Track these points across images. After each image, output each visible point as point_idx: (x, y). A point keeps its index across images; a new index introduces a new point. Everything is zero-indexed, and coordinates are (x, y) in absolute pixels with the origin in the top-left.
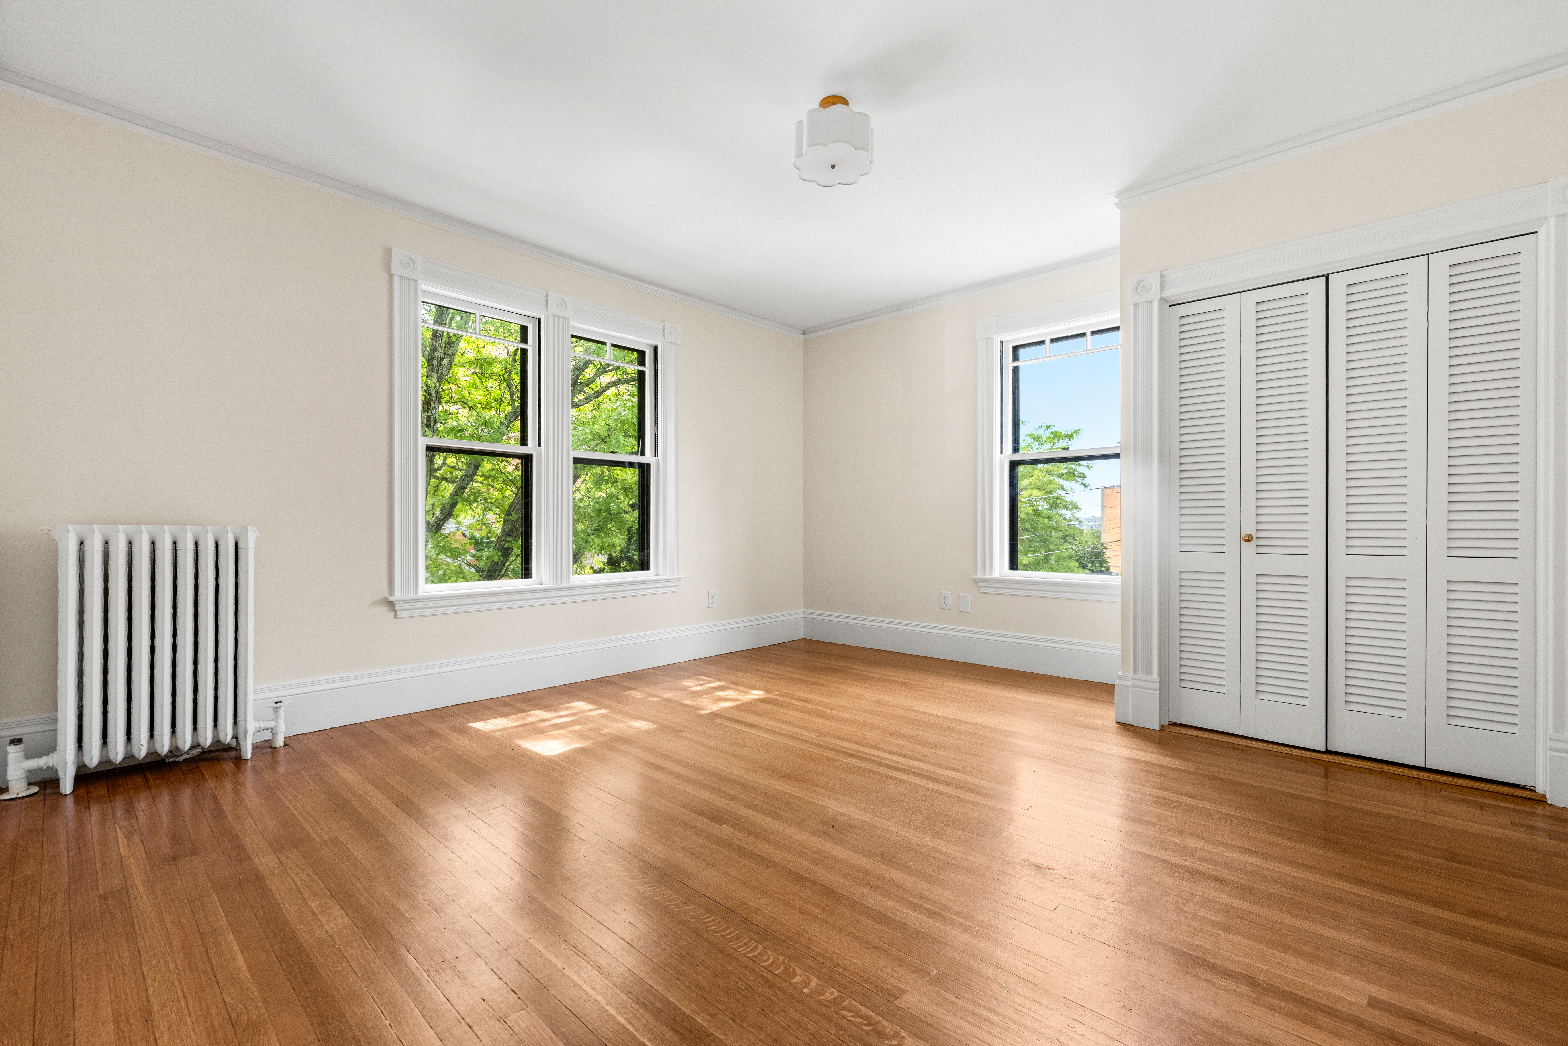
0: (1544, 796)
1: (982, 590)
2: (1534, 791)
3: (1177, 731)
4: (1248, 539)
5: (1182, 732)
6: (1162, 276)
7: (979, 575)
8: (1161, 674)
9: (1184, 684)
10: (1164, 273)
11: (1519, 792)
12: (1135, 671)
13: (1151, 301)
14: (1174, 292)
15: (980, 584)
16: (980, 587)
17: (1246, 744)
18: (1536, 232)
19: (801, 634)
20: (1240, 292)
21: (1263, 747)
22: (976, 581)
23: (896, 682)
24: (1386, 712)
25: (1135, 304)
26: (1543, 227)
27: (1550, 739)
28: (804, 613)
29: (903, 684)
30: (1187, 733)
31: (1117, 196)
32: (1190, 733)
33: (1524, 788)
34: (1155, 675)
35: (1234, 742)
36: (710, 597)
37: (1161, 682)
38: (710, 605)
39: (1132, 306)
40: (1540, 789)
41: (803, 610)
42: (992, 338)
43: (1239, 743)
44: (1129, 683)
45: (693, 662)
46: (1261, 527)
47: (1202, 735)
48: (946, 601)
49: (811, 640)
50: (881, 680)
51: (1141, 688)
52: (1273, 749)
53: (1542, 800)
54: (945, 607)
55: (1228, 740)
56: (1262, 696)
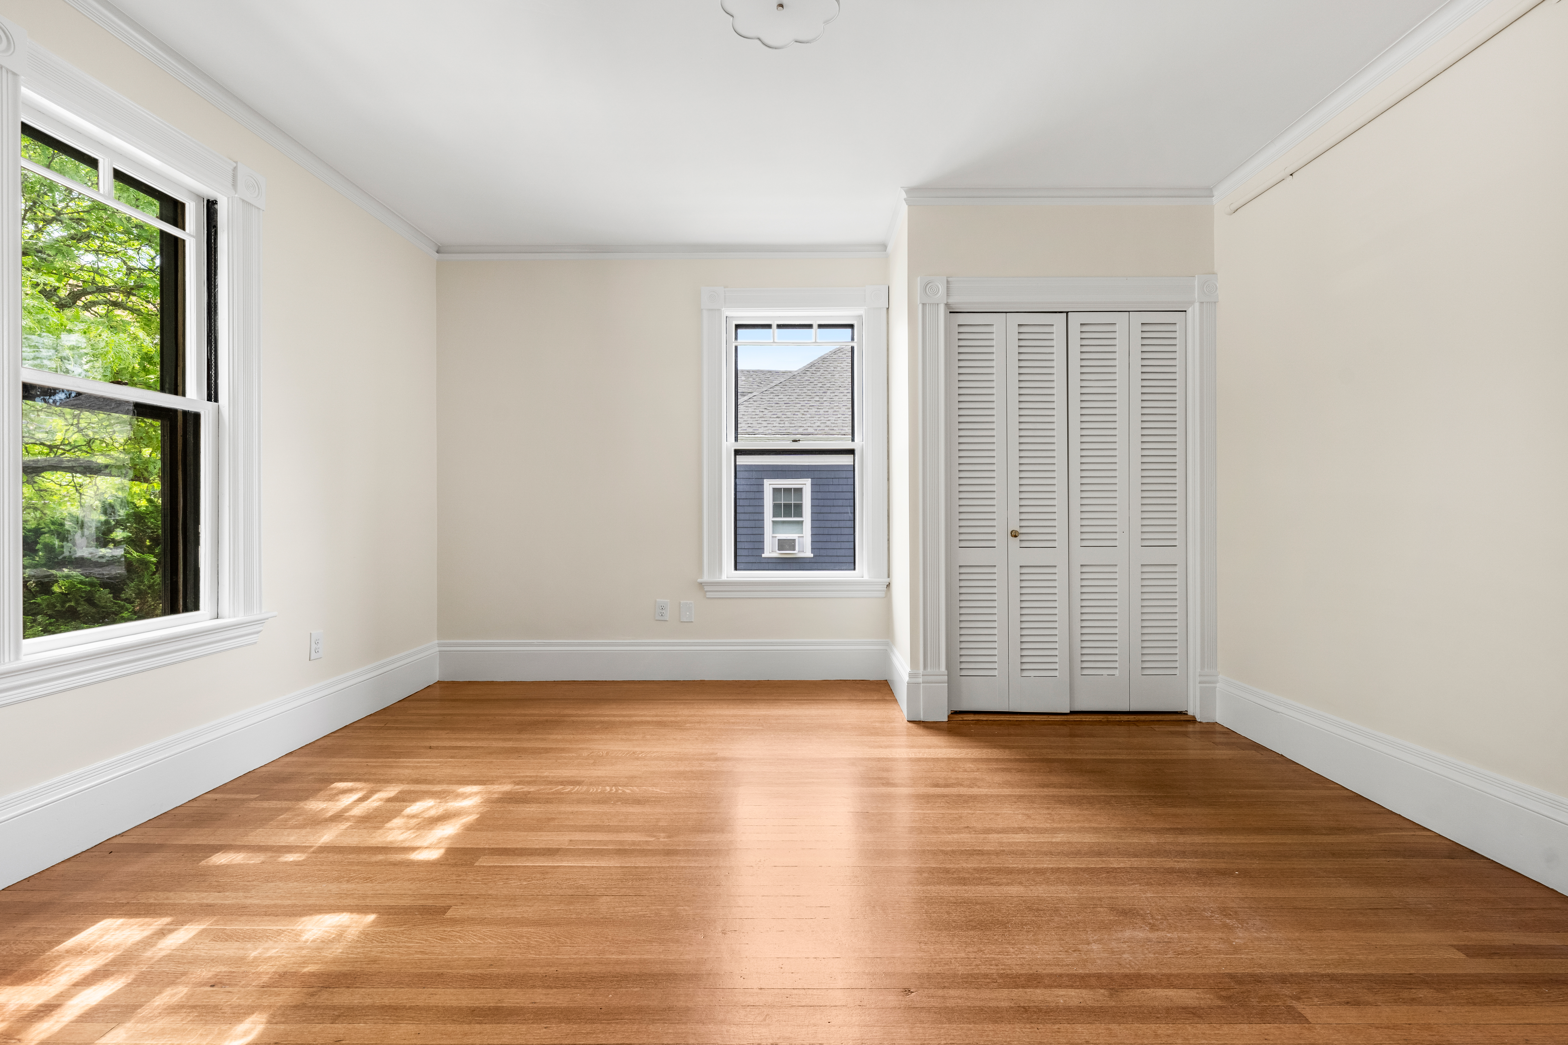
0: (1194, 717)
1: (709, 595)
2: (1187, 714)
3: (961, 719)
4: (1015, 534)
5: (965, 719)
6: (948, 282)
7: (706, 578)
8: (948, 667)
9: (964, 673)
10: (949, 279)
11: (1174, 717)
12: (925, 667)
13: (938, 304)
14: (959, 300)
15: (707, 588)
16: (707, 591)
17: (1016, 719)
18: (1186, 311)
19: (435, 676)
20: (1006, 312)
21: (1028, 719)
22: (701, 585)
23: (648, 723)
24: (1105, 672)
25: (923, 304)
26: (1190, 309)
27: (1200, 675)
28: (440, 645)
29: (661, 724)
30: (969, 719)
31: (906, 192)
32: (972, 718)
33: (1181, 713)
34: (943, 668)
35: (1007, 719)
36: (313, 644)
37: (948, 675)
38: (314, 655)
39: (920, 306)
40: (1190, 713)
41: (436, 642)
42: (719, 310)
43: (1011, 719)
44: (920, 680)
45: (288, 759)
46: (1024, 523)
47: (981, 719)
48: (663, 611)
49: (453, 682)
50: (630, 724)
51: (932, 683)
52: (1036, 719)
53: (1193, 720)
54: (662, 618)
55: (1002, 719)
56: (1025, 674)
